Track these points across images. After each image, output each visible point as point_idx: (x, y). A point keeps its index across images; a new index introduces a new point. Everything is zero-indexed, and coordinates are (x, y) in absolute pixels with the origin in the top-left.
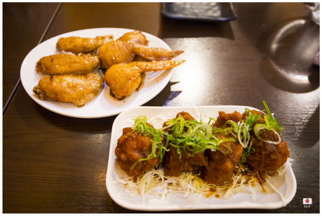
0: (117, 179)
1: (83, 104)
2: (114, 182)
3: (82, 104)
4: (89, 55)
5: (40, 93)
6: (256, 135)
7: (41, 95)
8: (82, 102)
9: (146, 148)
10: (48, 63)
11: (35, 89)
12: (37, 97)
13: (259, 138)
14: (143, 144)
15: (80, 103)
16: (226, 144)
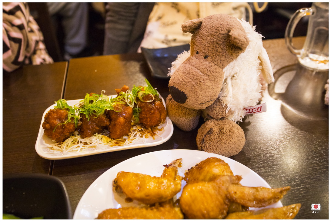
0: (44, 143)
2: (42, 146)
4: (168, 207)
6: (140, 99)
9: (64, 117)
13: (142, 100)
14: (61, 115)
16: (118, 106)
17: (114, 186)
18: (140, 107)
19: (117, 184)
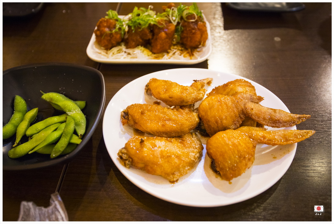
1: (177, 179)
2: (92, 50)
3: (175, 180)
4: (187, 110)
5: (126, 160)
7: (127, 162)
8: (176, 178)
9: (112, 26)
10: (137, 116)
11: (120, 154)
12: (122, 163)
13: (186, 19)
15: (173, 178)
16: (162, 21)
17: (145, 89)
18: (182, 26)
19: (148, 87)
